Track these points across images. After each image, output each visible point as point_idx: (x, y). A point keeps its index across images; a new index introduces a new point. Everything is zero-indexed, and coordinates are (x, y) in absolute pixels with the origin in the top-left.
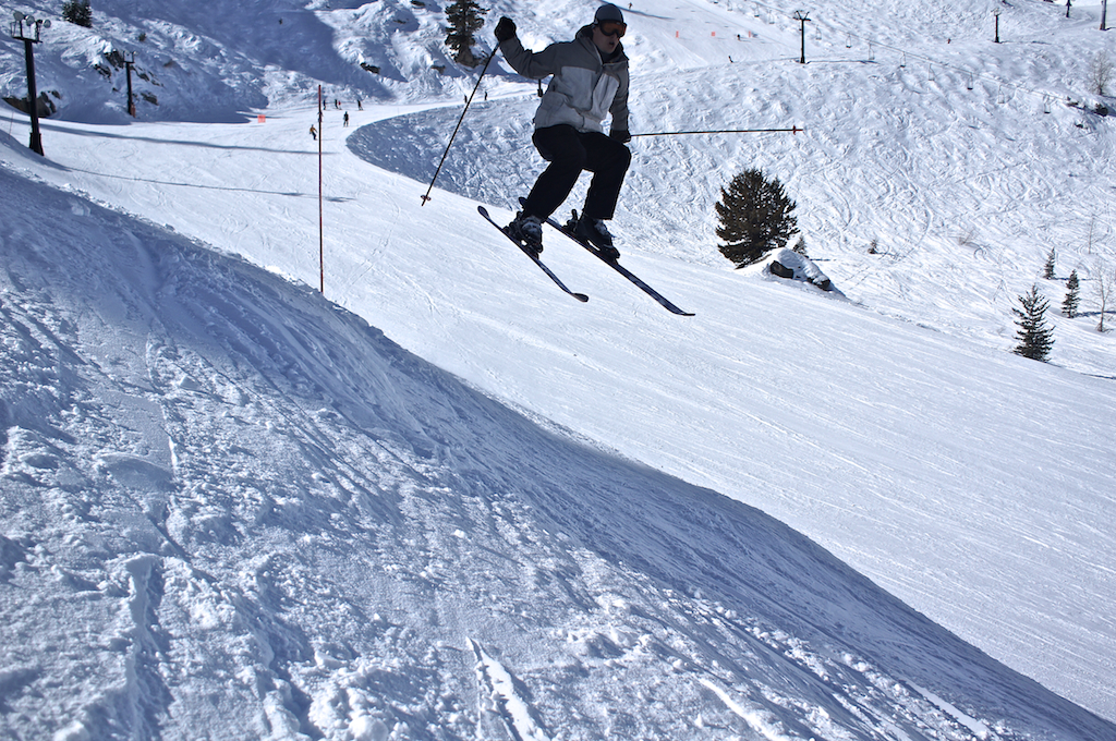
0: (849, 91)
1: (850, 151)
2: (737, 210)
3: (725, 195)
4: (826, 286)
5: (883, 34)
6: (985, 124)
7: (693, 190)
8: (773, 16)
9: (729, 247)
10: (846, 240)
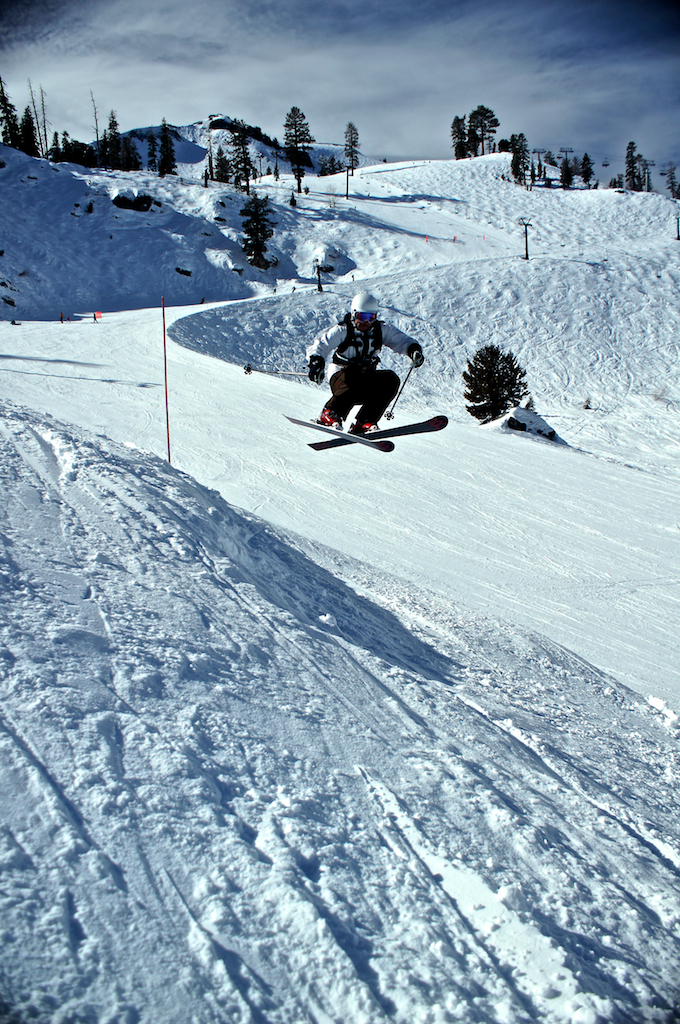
0: (564, 281)
1: (567, 328)
2: (479, 377)
3: (470, 366)
4: (552, 436)
5: (589, 235)
6: (671, 304)
7: (444, 362)
8: (502, 223)
9: (474, 407)
10: (566, 399)
